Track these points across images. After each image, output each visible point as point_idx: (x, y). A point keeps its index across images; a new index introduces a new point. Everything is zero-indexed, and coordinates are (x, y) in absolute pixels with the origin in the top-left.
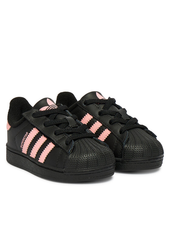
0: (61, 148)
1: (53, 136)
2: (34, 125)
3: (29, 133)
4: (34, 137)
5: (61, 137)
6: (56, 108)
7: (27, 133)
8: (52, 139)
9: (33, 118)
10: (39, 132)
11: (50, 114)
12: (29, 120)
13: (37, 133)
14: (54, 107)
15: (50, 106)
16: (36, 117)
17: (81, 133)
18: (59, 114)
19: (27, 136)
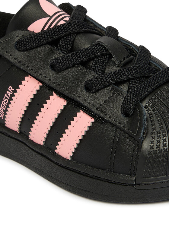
0: (113, 125)
1: (83, 95)
2: (27, 70)
3: (17, 90)
4: (32, 99)
5: (104, 95)
6: (67, 19)
7: (11, 89)
8: (84, 103)
9: (18, 52)
10: (41, 85)
11: (60, 39)
12: (11, 59)
13: (38, 88)
14: (62, 19)
15: (51, 17)
16: (27, 50)
17: (147, 75)
18: (78, 33)
19: (13, 95)
